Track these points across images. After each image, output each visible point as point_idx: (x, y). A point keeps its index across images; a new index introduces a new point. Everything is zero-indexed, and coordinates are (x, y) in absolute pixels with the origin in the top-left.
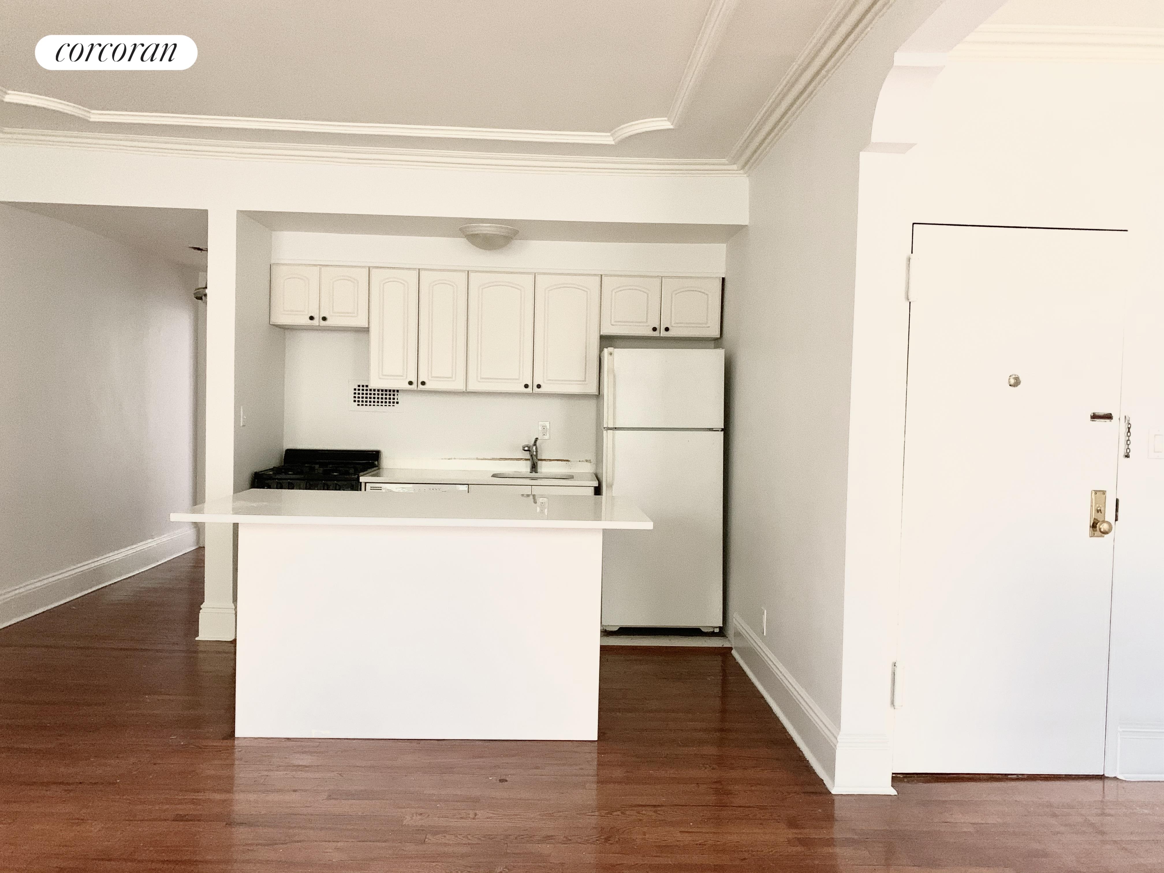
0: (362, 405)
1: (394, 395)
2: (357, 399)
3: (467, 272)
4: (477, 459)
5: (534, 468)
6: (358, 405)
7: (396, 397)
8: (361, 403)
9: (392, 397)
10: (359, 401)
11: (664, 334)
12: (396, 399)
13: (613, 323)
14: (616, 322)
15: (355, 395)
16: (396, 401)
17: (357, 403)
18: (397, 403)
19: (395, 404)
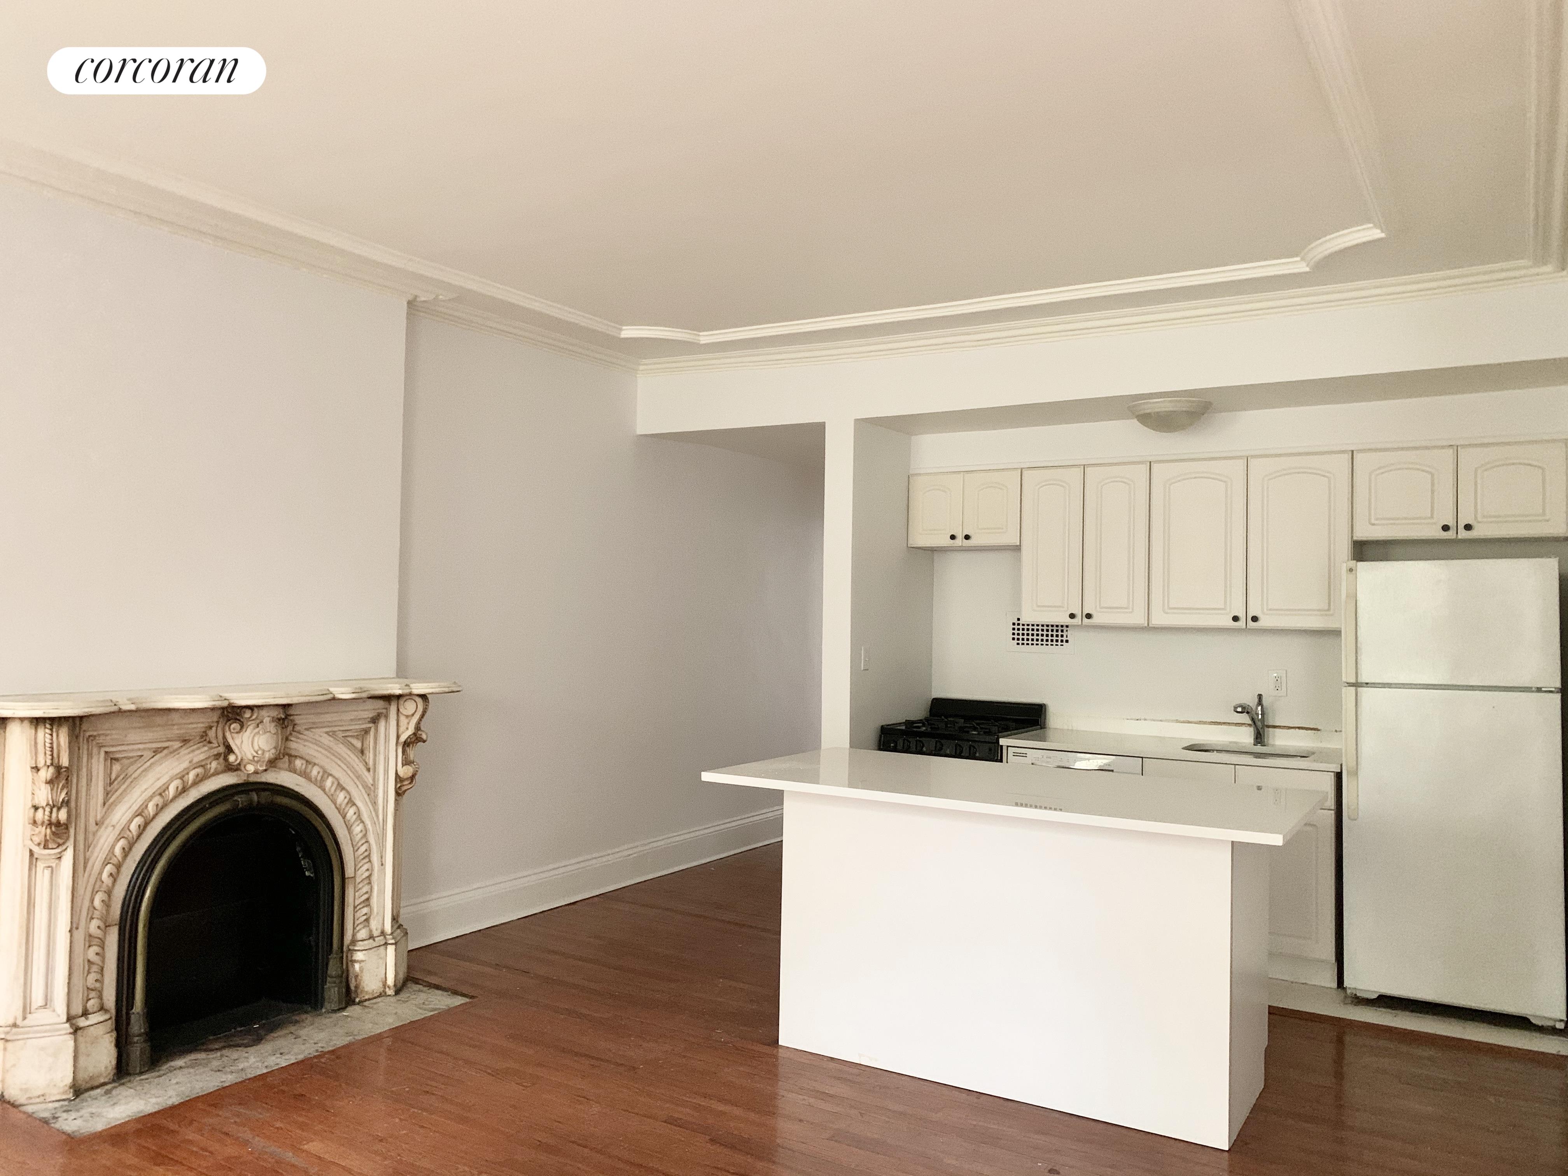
0: (1023, 644)
1: (1062, 631)
2: (1016, 637)
3: (1149, 464)
4: (1177, 721)
5: (1259, 738)
6: (1018, 644)
7: (1065, 634)
8: (1020, 642)
9: (1060, 633)
10: (1018, 639)
11: (1463, 534)
12: (1065, 636)
13: (1373, 521)
14: (1377, 519)
15: (1014, 631)
16: (1064, 639)
17: (1016, 641)
18: (1067, 641)
19: (1064, 643)
